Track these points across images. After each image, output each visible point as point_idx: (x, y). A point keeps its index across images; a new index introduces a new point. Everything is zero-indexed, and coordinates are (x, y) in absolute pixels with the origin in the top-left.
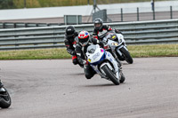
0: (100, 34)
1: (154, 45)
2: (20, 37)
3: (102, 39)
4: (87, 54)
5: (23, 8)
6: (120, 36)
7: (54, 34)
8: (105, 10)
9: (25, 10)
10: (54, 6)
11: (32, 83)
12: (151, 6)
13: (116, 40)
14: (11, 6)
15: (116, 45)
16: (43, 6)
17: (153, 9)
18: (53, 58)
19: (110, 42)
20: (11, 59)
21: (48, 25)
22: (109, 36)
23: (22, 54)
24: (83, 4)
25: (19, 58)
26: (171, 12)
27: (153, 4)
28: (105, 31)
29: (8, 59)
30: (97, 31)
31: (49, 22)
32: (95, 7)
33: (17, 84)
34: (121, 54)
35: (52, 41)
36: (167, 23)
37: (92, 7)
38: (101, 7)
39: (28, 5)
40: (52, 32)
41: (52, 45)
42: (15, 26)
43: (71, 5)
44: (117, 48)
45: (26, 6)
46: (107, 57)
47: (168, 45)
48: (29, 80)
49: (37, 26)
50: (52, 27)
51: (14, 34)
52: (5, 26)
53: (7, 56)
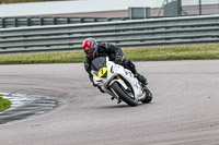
2: (74, 35)
7: (116, 31)
8: (179, 1)
20: (64, 62)
21: (109, 20)
23: (77, 56)
25: (74, 61)
29: (59, 62)
31: (110, 16)
33: (71, 93)
40: (114, 28)
42: (69, 22)
49: (96, 21)
50: (114, 22)
51: (67, 31)
52: (56, 22)
53: (59, 58)
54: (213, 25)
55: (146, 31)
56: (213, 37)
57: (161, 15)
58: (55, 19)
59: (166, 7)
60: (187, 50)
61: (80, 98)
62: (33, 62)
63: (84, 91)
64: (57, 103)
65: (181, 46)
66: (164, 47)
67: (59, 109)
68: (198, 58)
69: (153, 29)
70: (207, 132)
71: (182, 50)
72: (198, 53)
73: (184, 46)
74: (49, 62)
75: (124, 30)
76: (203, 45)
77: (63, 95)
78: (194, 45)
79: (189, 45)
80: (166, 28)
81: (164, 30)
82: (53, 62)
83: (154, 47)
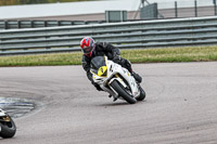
2: (51, 38)
7: (93, 34)
8: (156, 4)
11: (67, 94)
17: (214, 2)
20: (41, 65)
21: (87, 23)
23: (54, 59)
29: (37, 65)
31: (87, 19)
33: (49, 95)
40: (91, 31)
42: (46, 25)
48: (63, 91)
49: (72, 24)
50: (91, 25)
51: (44, 34)
52: (33, 25)
53: (37, 61)
54: (189, 28)
55: (122, 34)
56: (189, 40)
57: (138, 18)
58: (33, 22)
59: (142, 10)
60: (163, 53)
62: (10, 65)
64: (34, 105)
65: (157, 49)
66: (140, 50)
67: (36, 112)
68: (174, 61)
69: (130, 32)
70: (184, 134)
71: (158, 53)
72: (174, 56)
73: (161, 49)
74: (26, 65)
75: (101, 33)
76: (179, 48)
77: (41, 98)
78: (170, 48)
79: (165, 48)
80: (143, 31)
81: (140, 33)
82: (31, 65)
83: (130, 50)
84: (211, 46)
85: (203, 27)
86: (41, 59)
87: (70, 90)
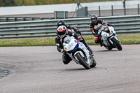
0: (95, 27)
1: (125, 35)
2: (19, 29)
3: (97, 31)
4: (64, 44)
5: (21, 5)
6: (111, 28)
7: (46, 26)
8: (86, 8)
9: (24, 7)
10: (46, 4)
11: (29, 65)
12: (123, 4)
13: (108, 31)
14: (13, 4)
15: (108, 35)
16: (37, 4)
17: (124, 7)
18: (46, 45)
19: (103, 33)
20: (13, 46)
21: (42, 19)
22: (102, 29)
23: (21, 42)
24: (69, 3)
25: (19, 45)
26: (138, 9)
27: (124, 3)
28: (99, 25)
29: (10, 46)
30: (93, 25)
31: (42, 17)
32: (79, 5)
33: (17, 65)
34: (112, 43)
35: (45, 31)
36: (135, 17)
37: (76, 5)
38: (83, 5)
39: (26, 3)
40: (45, 24)
41: (45, 35)
42: (16, 20)
43: (60, 3)
44: (109, 38)
45: (24, 4)
46: (80, 47)
47: (136, 35)
48: (27, 63)
49: (33, 20)
50: (45, 20)
52: (7, 20)
53: (9, 43)
57: (75, 16)
58: (7, 18)
59: (78, 11)
61: (23, 70)
63: (26, 64)
64: (8, 72)
67: (9, 76)
71: (88, 39)
75: (51, 26)
77: (12, 67)
80: (78, 24)
81: (76, 26)
82: (6, 46)
84: (122, 35)
85: (117, 23)
86: (13, 42)
87: (31, 62)
